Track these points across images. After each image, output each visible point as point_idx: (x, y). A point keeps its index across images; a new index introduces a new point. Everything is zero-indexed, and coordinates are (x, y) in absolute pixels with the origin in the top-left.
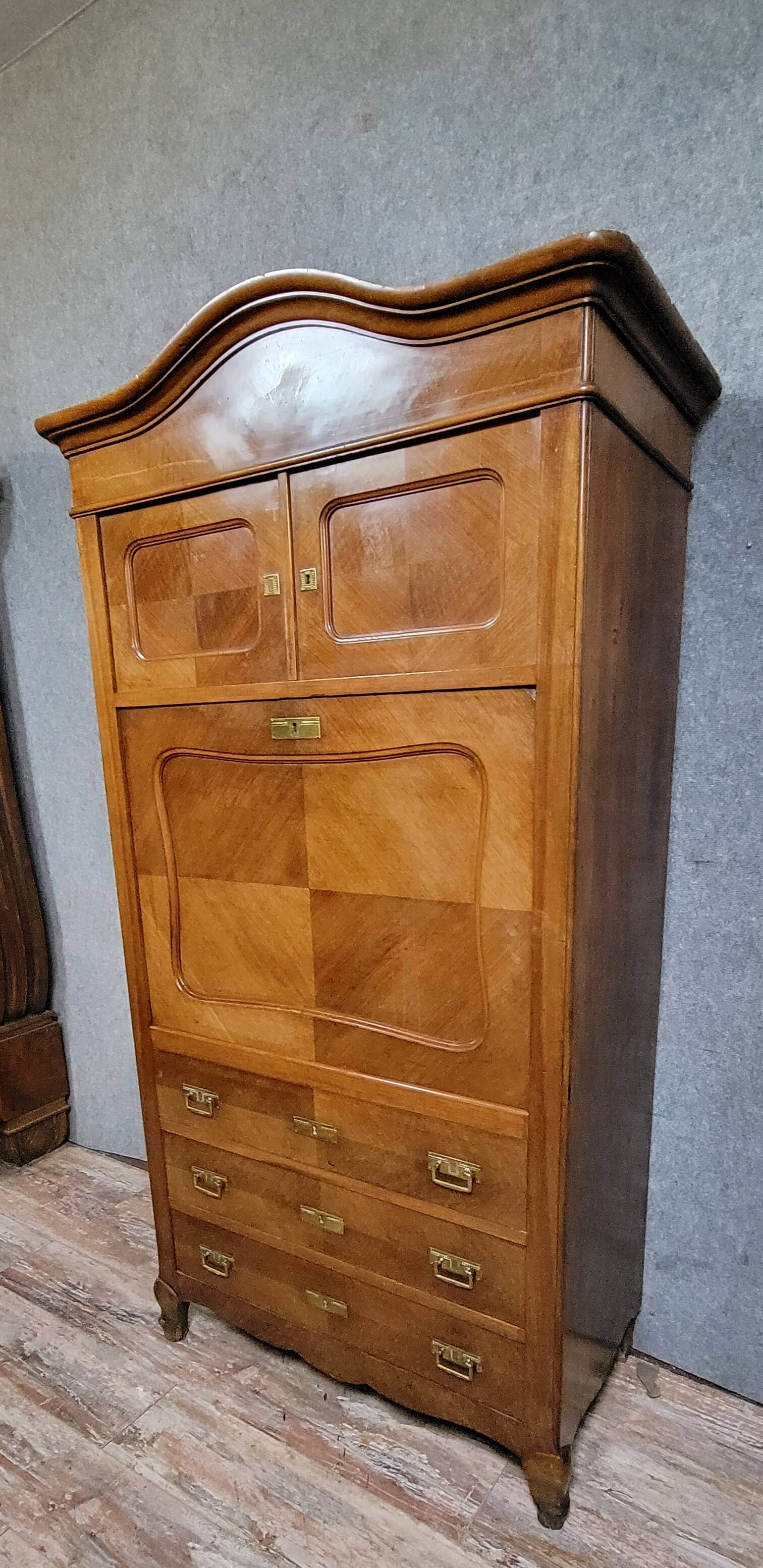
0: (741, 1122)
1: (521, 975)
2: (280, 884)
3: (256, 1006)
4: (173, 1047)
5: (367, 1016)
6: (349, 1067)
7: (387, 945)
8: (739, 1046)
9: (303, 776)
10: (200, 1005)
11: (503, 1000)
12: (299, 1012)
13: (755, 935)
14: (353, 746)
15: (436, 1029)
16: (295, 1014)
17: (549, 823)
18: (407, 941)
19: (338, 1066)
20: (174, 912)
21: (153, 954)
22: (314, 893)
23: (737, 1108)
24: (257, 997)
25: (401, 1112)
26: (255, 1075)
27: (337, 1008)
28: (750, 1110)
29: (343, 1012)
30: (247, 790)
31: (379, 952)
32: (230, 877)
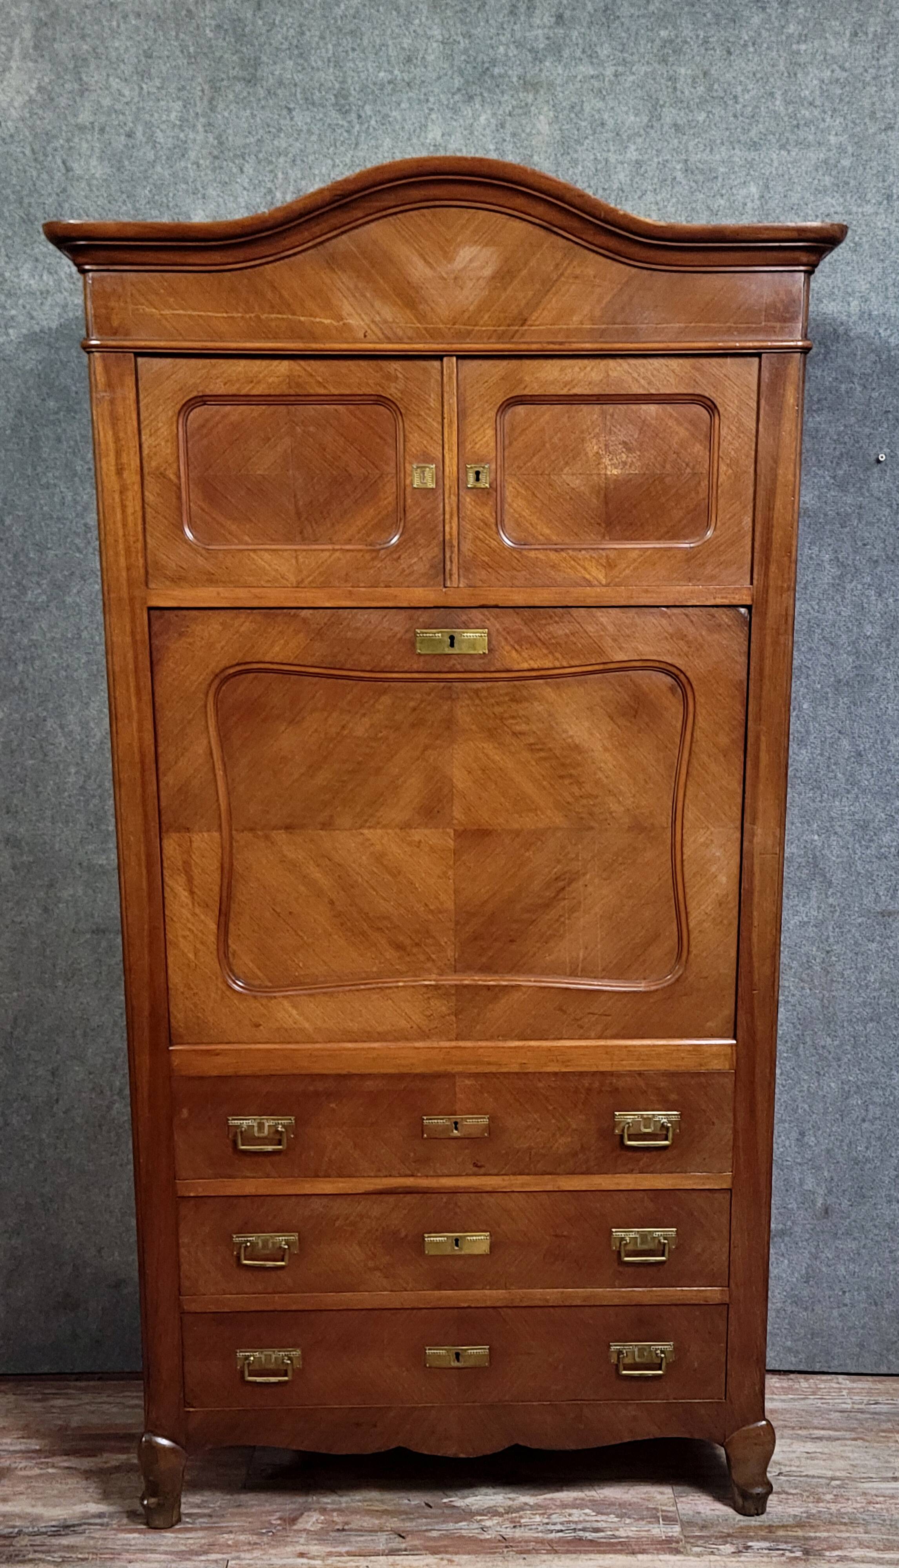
0: (813, 1059)
1: (727, 895)
2: (410, 826)
3: (362, 987)
4: (211, 1067)
5: (530, 971)
6: (506, 1037)
7: (561, 884)
8: (808, 975)
9: (454, 696)
10: (264, 1001)
11: (706, 925)
12: (433, 983)
13: (818, 854)
14: (531, 662)
15: (619, 972)
16: (426, 986)
17: (763, 738)
18: (588, 876)
19: (491, 1038)
20: (226, 881)
21: (182, 943)
22: (460, 835)
23: (810, 1043)
24: (364, 975)
25: (581, 1074)
26: (363, 1077)
27: (486, 969)
28: (823, 1043)
29: (496, 972)
30: (364, 715)
31: (549, 894)
32: (327, 825)
